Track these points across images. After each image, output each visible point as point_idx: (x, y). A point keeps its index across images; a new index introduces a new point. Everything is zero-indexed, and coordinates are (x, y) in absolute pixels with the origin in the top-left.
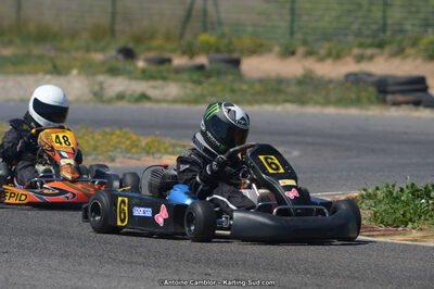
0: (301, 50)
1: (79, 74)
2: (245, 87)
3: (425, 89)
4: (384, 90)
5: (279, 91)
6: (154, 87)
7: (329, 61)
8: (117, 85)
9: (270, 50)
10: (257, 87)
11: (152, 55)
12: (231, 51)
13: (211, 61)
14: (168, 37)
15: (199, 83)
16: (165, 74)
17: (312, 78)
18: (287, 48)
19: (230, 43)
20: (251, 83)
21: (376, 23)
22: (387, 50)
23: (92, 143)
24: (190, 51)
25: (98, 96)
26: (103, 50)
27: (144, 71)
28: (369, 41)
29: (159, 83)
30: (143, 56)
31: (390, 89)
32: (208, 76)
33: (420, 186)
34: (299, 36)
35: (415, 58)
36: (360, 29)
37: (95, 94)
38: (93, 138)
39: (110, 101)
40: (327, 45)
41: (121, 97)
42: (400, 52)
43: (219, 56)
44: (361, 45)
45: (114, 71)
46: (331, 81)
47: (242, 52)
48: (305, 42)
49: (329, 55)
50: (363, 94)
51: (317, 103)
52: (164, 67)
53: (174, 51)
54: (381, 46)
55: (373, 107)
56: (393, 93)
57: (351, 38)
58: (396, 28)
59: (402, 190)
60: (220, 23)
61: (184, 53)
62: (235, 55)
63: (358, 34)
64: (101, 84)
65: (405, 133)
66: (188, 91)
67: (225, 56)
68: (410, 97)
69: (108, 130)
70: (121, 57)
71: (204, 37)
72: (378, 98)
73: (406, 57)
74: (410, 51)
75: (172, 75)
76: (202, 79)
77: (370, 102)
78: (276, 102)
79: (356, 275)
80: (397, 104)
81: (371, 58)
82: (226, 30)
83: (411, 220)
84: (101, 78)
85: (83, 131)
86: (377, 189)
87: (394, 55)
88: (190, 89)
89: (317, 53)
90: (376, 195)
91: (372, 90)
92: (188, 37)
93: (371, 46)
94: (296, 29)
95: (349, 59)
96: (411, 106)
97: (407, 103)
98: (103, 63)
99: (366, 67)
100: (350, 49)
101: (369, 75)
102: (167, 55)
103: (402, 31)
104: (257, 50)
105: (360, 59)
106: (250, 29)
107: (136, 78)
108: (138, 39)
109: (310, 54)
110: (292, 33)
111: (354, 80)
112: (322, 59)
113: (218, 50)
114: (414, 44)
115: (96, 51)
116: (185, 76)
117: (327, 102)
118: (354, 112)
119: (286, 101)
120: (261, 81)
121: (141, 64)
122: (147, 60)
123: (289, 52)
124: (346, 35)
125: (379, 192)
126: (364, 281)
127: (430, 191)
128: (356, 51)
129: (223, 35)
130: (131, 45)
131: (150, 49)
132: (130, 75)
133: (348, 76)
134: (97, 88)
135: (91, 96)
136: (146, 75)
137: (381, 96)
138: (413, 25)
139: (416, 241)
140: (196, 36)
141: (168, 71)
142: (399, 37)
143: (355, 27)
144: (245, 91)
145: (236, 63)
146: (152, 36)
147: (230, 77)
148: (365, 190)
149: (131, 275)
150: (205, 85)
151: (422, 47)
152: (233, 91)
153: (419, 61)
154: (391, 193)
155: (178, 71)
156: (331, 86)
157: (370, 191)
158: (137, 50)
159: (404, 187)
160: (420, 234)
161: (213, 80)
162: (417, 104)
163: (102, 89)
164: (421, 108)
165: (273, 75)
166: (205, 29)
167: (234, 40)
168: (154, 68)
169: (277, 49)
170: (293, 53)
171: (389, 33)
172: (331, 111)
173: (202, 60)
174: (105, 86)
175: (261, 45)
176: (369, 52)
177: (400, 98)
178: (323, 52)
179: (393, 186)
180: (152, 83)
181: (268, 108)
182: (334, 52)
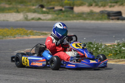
0: (94, 4)
2: (71, 15)
5: (80, 16)
9: (85, 4)
13: (65, 8)
22: (119, 4)
49: (102, 6)
50: (104, 17)
51: (89, 20)
52: (51, 10)
56: (112, 16)
64: (27, 15)
68: (116, 17)
76: (60, 13)
77: (105, 19)
78: (78, 19)
80: (112, 19)
81: (114, 6)
89: (98, 5)
93: (114, 3)
95: (108, 7)
96: (116, 20)
104: (81, 5)
109: (96, 5)
117: (93, 19)
119: (81, 19)
120: (78, 13)
121: (44, 9)
123: (90, 5)
128: (110, 4)
145: (72, 8)
162: (118, 19)
163: (27, 17)
168: (48, 10)
169: (87, 4)
172: (93, 22)
175: (83, 3)
177: (113, 18)
178: (100, 4)
181: (75, 21)
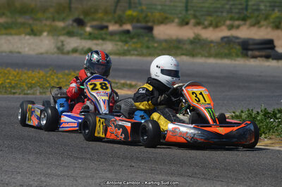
0: (192, 21)
1: (48, 35)
2: (156, 45)
3: (273, 47)
4: (247, 48)
5: (178, 48)
6: (97, 45)
7: (211, 29)
8: (73, 43)
9: (173, 21)
10: (164, 45)
11: (95, 23)
12: (147, 22)
13: (134, 28)
14: (106, 12)
15: (126, 42)
16: (104, 36)
17: (199, 40)
18: (183, 20)
19: (146, 16)
20: (160, 42)
21: (241, 4)
22: (248, 22)
23: (56, 80)
24: (120, 21)
25: (60, 49)
26: (63, 20)
27: (90, 34)
28: (236, 16)
29: (100, 42)
30: (89, 25)
31: (251, 47)
32: (132, 38)
33: (270, 110)
34: (191, 12)
35: (267, 28)
36: (231, 8)
37: (58, 49)
38: (57, 77)
39: (68, 53)
40: (210, 18)
41: (75, 51)
42: (256, 24)
43: (139, 25)
44: (232, 19)
45: (70, 34)
46: (212, 42)
47: (154, 22)
48: (195, 17)
49: (210, 25)
50: (233, 51)
51: (203, 56)
52: (103, 32)
53: (109, 21)
54: (244, 19)
55: (239, 59)
56: (252, 50)
57: (225, 14)
58: (255, 7)
59: (258, 113)
60: (140, 4)
61: (116, 23)
62: (150, 24)
63: (230, 11)
64: (62, 42)
65: (260, 76)
66: (119, 47)
67: (143, 24)
68: (263, 53)
69: (67, 72)
70: (75, 24)
71: (129, 12)
72: (242, 53)
73: (260, 27)
74: (263, 23)
75: (108, 37)
76: (128, 39)
77: (237, 56)
79: (229, 168)
80: (254, 57)
81: (238, 27)
82: (144, 7)
83: (264, 133)
84: (62, 38)
85: (50, 72)
86: (242, 112)
87: (253, 25)
88: (120, 46)
89: (203, 24)
90: (241, 116)
91: (238, 47)
92: (119, 12)
93: (238, 19)
94: (189, 8)
95: (224, 28)
96: (264, 59)
97: (261, 56)
98: (64, 28)
99: (235, 33)
100: (225, 21)
101: (237, 38)
102: (105, 24)
103: (258, 10)
104: (164, 21)
105: (231, 27)
106: (159, 7)
107: (85, 39)
108: (87, 13)
109: (198, 24)
110: (187, 10)
111: (227, 41)
112: (205, 28)
113: (138, 21)
114: (266, 18)
115: (59, 20)
116: (117, 37)
117: (210, 56)
118: (226, 62)
119: (183, 54)
120: (166, 41)
121: (88, 29)
122: (92, 27)
123: (184, 23)
124: (222, 12)
125: (243, 114)
126: (233, 172)
127: (276, 114)
128: (228, 22)
129: (142, 11)
130: (82, 17)
131: (94, 20)
132: (81, 36)
133: (223, 38)
134: (60, 44)
135: (55, 50)
136: (91, 37)
137: (245, 52)
138: (266, 6)
139: (267, 146)
140: (124, 11)
141: (106, 34)
142: (256, 13)
143: (228, 7)
144: (155, 48)
145: (150, 29)
146: (96, 11)
147: (146, 39)
148: (234, 113)
149: (82, 166)
150: (130, 43)
151: (271, 20)
152: (148, 47)
153: (269, 29)
154: (251, 115)
155: (113, 34)
156: (212, 45)
157: (237, 113)
158: (86, 20)
159: (259, 111)
160: (270, 142)
161: (135, 40)
162: (267, 57)
163: (63, 45)
164: (270, 60)
165: (174, 37)
166: (130, 7)
167: (149, 14)
168: (96, 32)
169: (176, 20)
170: (187, 23)
171: (249, 11)
172: (212, 61)
173: (128, 27)
174: (65, 43)
175: (166, 18)
176: (237, 23)
177: (257, 53)
178: (206, 23)
179: (252, 110)
180: (95, 42)
182: (214, 23)
